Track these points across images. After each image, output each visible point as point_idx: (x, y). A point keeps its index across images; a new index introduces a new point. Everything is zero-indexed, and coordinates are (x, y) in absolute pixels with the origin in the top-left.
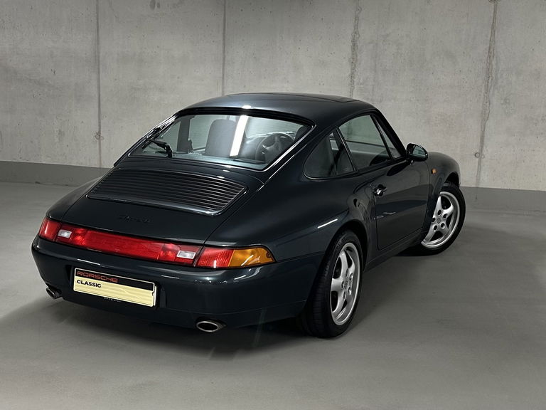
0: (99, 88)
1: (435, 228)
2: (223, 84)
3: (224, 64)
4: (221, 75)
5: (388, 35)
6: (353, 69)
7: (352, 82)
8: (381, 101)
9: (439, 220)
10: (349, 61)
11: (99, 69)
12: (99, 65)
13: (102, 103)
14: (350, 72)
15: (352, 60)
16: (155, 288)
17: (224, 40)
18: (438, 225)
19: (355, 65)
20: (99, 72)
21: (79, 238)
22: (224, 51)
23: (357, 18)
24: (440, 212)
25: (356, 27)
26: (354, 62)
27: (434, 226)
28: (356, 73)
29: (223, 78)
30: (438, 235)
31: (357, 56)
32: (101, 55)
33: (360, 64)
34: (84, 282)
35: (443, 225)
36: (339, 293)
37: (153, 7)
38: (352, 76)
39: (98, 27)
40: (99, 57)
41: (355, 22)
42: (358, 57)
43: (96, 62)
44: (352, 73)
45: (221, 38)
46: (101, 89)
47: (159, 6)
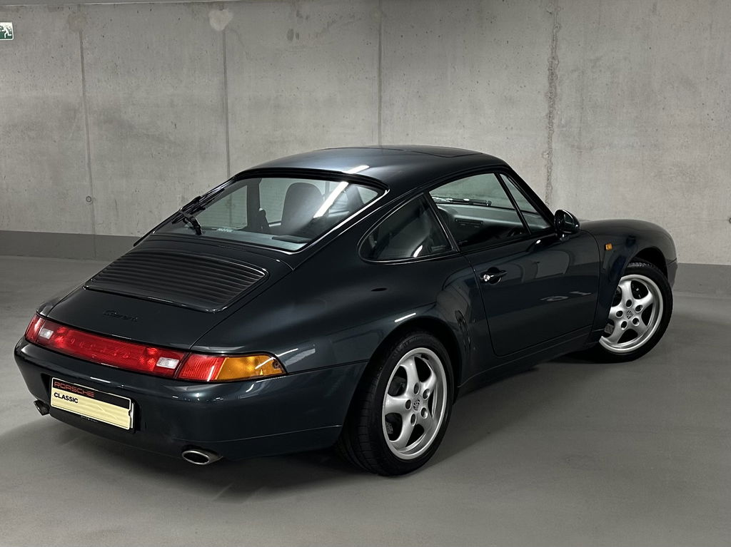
0: (228, 142)
1: (624, 324)
2: (380, 132)
3: (380, 107)
4: (377, 121)
5: (598, 59)
6: (552, 106)
7: (551, 123)
8: (591, 149)
9: (629, 314)
10: (546, 96)
11: (227, 119)
12: (227, 114)
13: (231, 161)
14: (547, 111)
15: (549, 95)
16: (132, 406)
17: (380, 75)
18: (627, 320)
19: (554, 101)
20: (227, 123)
21: (60, 339)
22: (380, 90)
23: (555, 39)
24: (629, 303)
25: (554, 49)
26: (552, 97)
27: (621, 322)
28: (555, 112)
29: (379, 125)
30: (630, 335)
31: (556, 89)
32: (229, 101)
33: (560, 100)
34: (61, 396)
35: (636, 321)
36: (403, 416)
37: (290, 38)
38: (550, 116)
39: (225, 66)
40: (227, 103)
41: (553, 43)
42: (559, 90)
43: (224, 111)
44: (550, 113)
45: (376, 74)
46: (230, 145)
47: (298, 36)
